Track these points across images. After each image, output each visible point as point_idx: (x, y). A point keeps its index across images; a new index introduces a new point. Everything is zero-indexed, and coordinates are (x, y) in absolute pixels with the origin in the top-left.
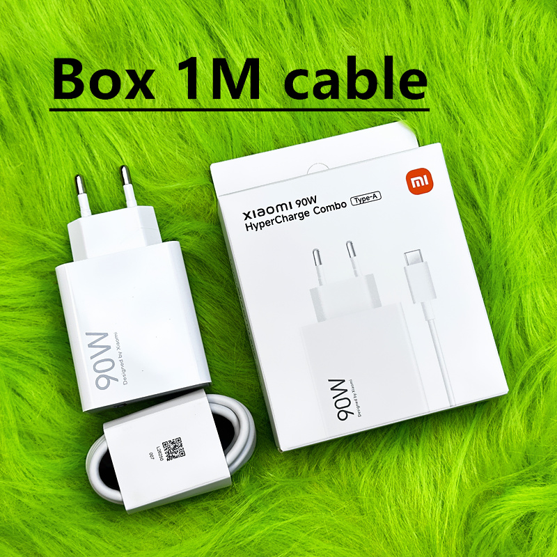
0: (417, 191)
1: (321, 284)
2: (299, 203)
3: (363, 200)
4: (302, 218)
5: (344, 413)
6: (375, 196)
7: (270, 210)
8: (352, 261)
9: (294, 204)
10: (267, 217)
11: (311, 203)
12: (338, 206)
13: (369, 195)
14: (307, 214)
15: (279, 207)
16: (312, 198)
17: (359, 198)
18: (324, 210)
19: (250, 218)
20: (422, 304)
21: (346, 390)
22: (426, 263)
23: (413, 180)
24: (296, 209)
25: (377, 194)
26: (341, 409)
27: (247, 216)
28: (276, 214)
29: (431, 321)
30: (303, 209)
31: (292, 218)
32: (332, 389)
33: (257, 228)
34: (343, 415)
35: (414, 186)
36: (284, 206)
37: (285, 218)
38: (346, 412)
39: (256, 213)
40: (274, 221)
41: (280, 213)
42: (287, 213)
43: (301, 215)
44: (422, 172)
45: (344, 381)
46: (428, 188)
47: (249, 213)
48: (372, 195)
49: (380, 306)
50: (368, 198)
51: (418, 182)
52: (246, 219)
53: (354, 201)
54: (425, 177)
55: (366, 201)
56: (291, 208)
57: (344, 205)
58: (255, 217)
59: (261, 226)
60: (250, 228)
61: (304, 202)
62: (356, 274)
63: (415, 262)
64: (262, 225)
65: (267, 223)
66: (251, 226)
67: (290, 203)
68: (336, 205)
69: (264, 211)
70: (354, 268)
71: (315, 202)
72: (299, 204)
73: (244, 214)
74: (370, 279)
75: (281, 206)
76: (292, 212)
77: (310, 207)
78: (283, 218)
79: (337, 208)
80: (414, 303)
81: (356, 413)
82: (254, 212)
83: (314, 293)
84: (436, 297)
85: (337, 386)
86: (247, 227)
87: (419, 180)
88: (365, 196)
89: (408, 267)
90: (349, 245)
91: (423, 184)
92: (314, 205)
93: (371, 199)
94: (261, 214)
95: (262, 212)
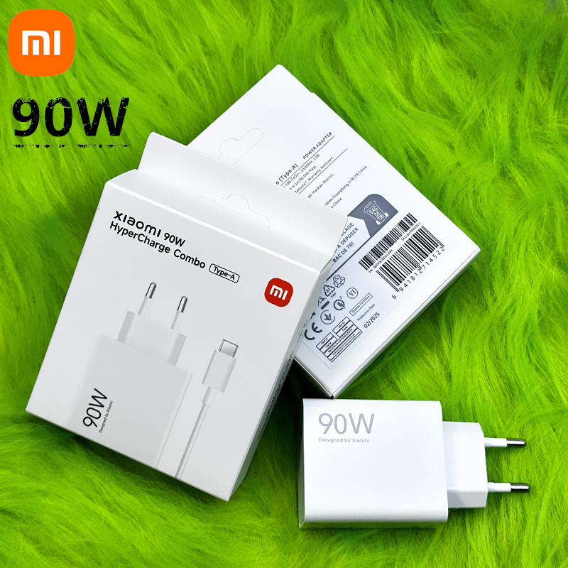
0: (270, 298)
1: (140, 313)
2: (167, 236)
3: (221, 273)
4: (161, 251)
5: (90, 420)
6: (233, 277)
7: (140, 225)
8: (177, 315)
9: (162, 234)
10: (133, 229)
11: (177, 243)
12: (197, 262)
13: (229, 273)
14: (167, 250)
15: (149, 228)
16: (180, 240)
17: (219, 269)
18: (184, 257)
19: (120, 219)
20: (209, 389)
21: (103, 406)
22: (235, 360)
23: (274, 287)
24: (161, 240)
25: (236, 277)
26: (90, 417)
27: (118, 216)
28: (142, 231)
29: (206, 407)
30: (167, 243)
31: (153, 244)
32: (93, 397)
33: (119, 231)
34: (88, 422)
35: (271, 293)
36: (153, 230)
37: (147, 241)
38: (92, 422)
39: (127, 219)
40: (137, 236)
41: (146, 234)
42: (152, 237)
43: (162, 247)
44: (287, 287)
45: (106, 398)
46: (281, 303)
47: (122, 214)
48: (232, 274)
49: (175, 365)
50: (226, 274)
51: (277, 292)
52: (115, 218)
53: (213, 269)
54: (286, 292)
55: (223, 276)
56: (158, 236)
57: (202, 265)
58: (124, 221)
59: (123, 233)
60: (113, 227)
61: (173, 238)
62: (173, 327)
63: (227, 352)
64: (125, 232)
65: (131, 234)
66: (116, 226)
67: (160, 231)
68: (196, 260)
69: (134, 222)
70: (175, 320)
71: (181, 245)
72: (167, 238)
73: (117, 212)
74: (181, 340)
75: (151, 228)
76: (156, 240)
77: (173, 247)
78: (146, 239)
79: (195, 264)
80: (203, 382)
81: (99, 428)
82: (126, 216)
83: (130, 316)
84: (223, 392)
85: (99, 398)
86: (112, 225)
87: (279, 292)
88: (225, 271)
89: (218, 352)
90: (184, 299)
91: (280, 297)
92: (178, 247)
93: (228, 277)
94: (130, 222)
95: (132, 221)
